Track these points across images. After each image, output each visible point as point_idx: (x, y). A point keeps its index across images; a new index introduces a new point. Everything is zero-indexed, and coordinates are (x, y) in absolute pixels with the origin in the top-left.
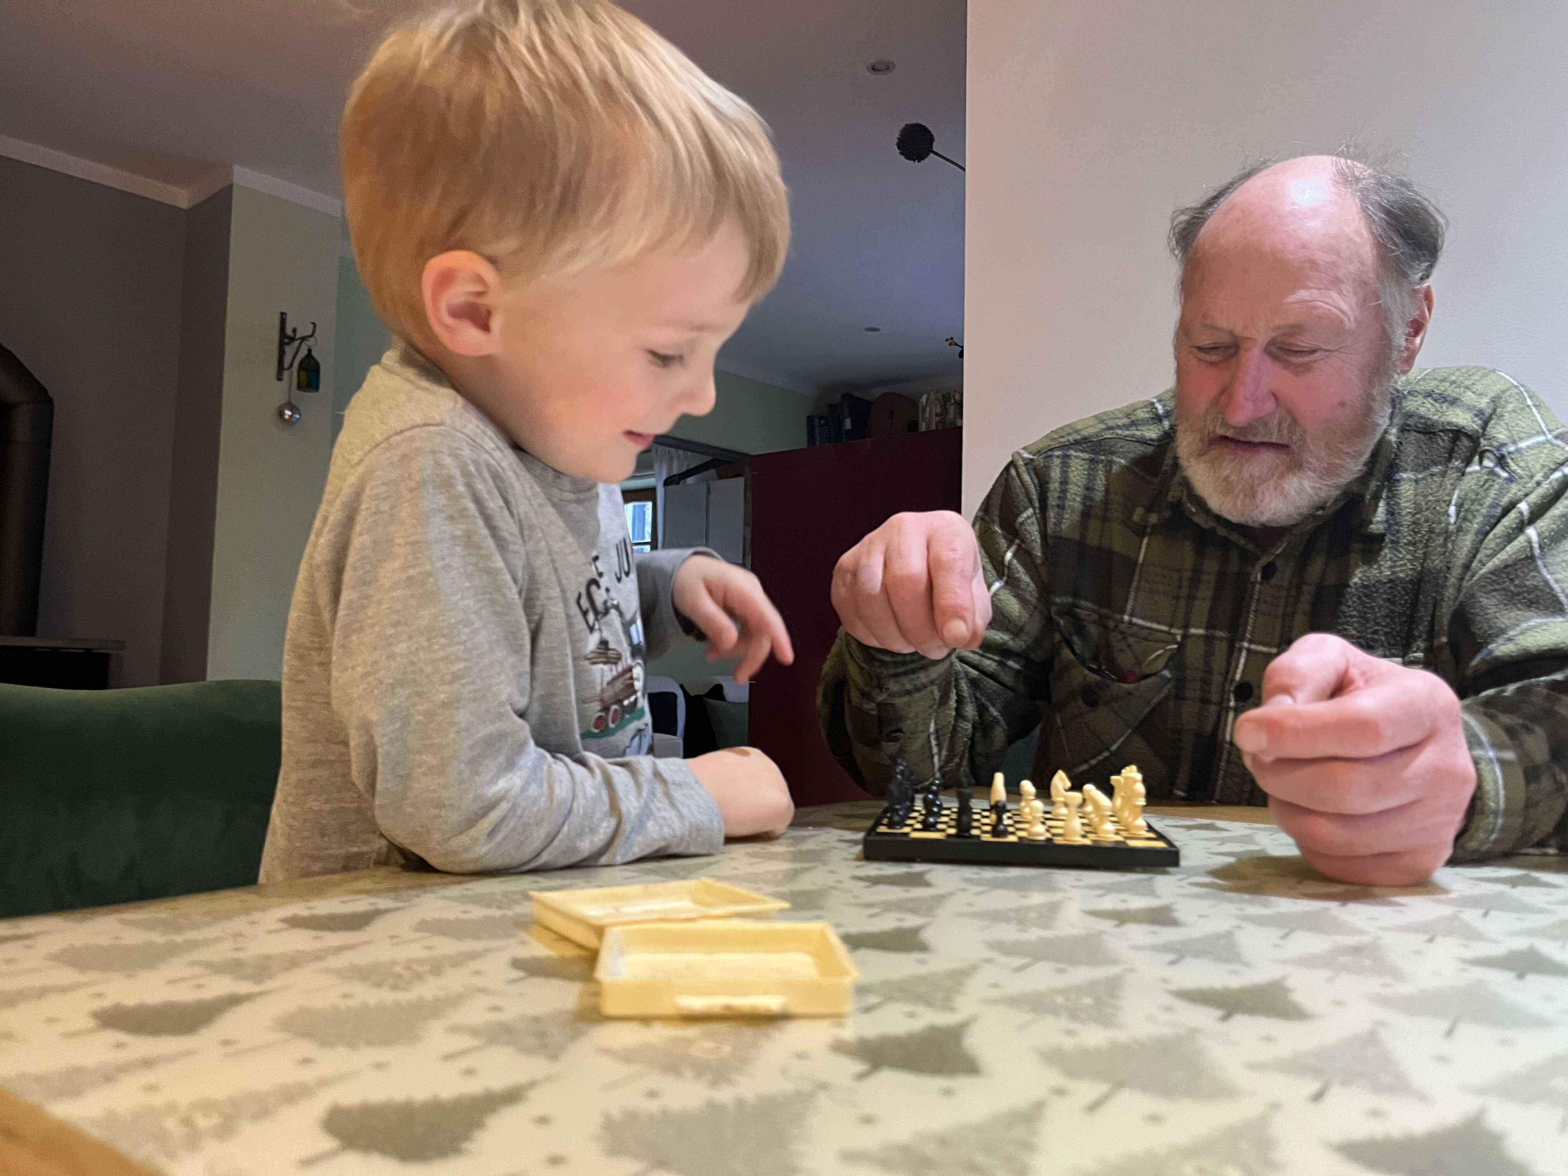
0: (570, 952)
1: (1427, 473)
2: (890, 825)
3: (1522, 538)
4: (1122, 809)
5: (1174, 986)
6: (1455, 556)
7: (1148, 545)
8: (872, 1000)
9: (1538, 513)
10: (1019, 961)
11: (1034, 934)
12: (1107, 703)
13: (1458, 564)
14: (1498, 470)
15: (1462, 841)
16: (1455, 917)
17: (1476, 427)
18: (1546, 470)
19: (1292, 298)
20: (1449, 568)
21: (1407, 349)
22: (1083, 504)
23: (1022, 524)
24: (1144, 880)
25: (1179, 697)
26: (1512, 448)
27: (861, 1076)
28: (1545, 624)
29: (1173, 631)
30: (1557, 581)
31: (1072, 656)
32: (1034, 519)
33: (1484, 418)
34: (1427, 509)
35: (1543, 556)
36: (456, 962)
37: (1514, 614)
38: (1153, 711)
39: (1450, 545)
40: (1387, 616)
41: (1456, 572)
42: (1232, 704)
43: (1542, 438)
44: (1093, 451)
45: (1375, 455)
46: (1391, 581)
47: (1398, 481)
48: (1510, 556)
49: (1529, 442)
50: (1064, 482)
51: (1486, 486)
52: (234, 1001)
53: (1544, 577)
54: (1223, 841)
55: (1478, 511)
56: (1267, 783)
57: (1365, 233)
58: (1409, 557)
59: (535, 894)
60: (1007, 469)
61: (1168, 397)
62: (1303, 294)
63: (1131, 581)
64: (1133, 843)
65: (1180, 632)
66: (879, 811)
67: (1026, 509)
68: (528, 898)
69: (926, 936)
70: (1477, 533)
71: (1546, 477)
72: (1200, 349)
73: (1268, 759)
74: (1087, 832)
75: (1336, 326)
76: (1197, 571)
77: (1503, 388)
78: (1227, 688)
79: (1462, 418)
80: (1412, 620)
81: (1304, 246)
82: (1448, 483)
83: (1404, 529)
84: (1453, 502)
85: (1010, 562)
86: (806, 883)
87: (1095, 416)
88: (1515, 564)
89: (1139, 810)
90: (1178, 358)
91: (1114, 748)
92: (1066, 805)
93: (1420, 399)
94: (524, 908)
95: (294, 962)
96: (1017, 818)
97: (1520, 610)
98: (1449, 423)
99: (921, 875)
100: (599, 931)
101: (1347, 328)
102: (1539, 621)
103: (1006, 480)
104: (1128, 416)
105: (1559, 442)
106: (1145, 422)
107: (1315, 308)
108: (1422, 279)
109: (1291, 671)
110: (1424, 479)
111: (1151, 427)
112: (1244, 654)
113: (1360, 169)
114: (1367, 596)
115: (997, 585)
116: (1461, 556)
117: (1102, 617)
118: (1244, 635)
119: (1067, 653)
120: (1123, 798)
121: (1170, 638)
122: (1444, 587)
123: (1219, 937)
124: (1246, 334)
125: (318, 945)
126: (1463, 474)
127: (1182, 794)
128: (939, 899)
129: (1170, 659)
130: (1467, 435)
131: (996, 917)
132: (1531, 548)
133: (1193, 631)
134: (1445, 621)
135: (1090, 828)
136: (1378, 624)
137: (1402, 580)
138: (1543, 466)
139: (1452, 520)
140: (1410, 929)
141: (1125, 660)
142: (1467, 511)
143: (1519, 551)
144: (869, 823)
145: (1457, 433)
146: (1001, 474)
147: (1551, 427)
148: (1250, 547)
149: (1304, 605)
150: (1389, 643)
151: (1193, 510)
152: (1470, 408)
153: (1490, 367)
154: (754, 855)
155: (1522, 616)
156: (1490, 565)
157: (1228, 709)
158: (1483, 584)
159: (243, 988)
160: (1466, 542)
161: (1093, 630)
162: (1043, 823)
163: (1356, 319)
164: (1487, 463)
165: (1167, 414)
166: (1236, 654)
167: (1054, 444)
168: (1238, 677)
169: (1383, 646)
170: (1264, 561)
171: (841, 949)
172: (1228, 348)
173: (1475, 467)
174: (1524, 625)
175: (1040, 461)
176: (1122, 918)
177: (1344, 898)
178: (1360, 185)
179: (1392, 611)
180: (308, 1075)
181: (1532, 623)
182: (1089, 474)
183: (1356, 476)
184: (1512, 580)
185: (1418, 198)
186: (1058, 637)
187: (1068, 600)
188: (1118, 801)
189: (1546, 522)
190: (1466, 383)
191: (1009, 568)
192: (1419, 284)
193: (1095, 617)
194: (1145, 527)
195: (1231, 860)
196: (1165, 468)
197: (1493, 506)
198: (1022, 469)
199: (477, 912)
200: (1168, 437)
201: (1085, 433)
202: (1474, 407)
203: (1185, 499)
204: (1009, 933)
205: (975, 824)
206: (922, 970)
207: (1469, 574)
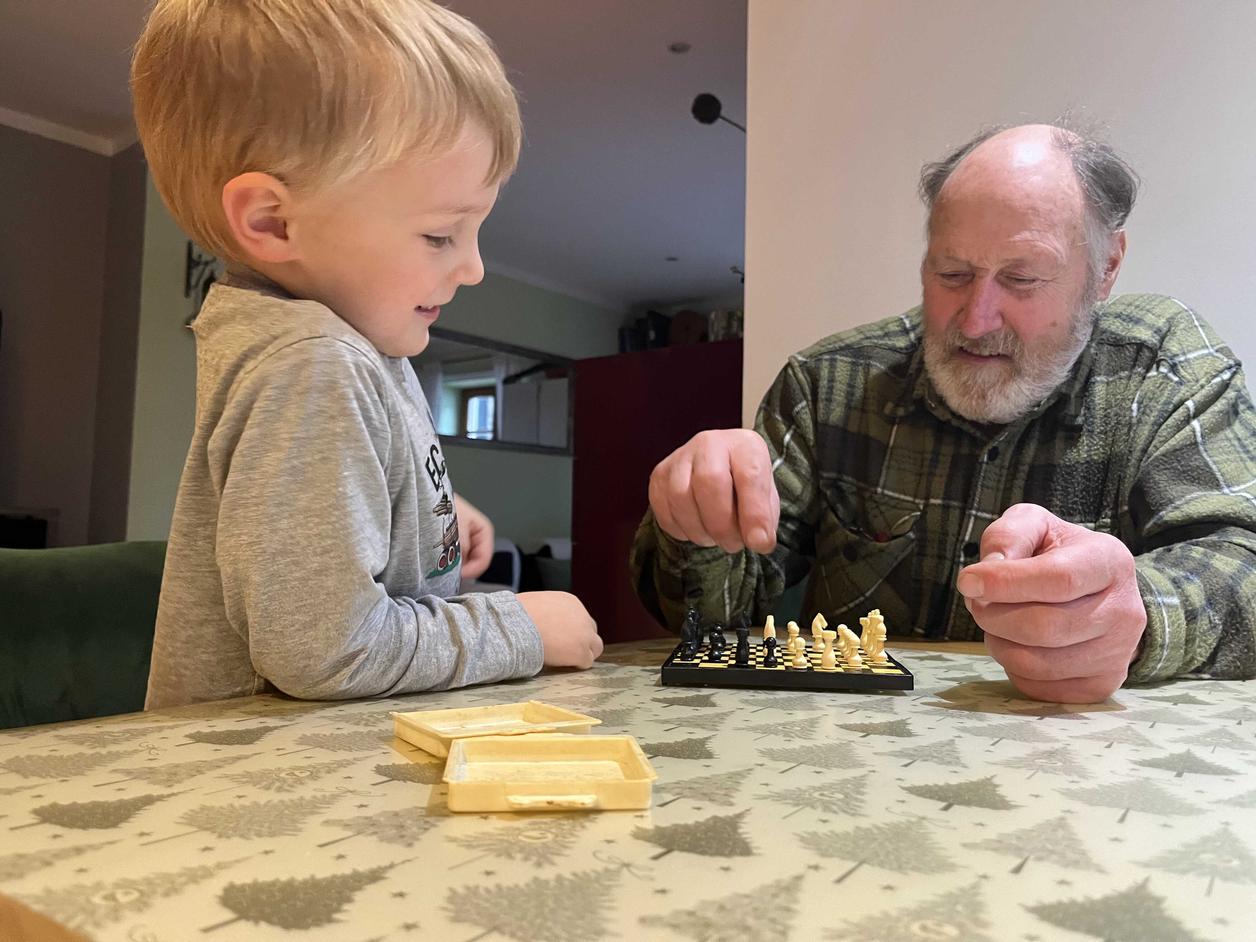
0: (424, 760)
1: (1116, 376)
2: (682, 658)
3: (1188, 428)
4: (868, 645)
5: (907, 784)
6: (1135, 442)
7: (897, 432)
8: (668, 797)
9: (1200, 410)
10: (785, 766)
11: (797, 744)
12: (864, 558)
13: (1138, 448)
14: (1171, 375)
15: (1135, 667)
16: (1128, 728)
17: (1155, 341)
18: (1208, 376)
19: (1017, 238)
20: (1131, 452)
21: (1105, 280)
22: (846, 398)
23: (798, 413)
24: (883, 701)
25: (921, 554)
26: (1182, 358)
27: (656, 858)
28: (1205, 496)
29: (917, 501)
30: (1215, 463)
31: (835, 519)
32: (807, 410)
33: (1161, 334)
34: (1116, 406)
35: (1204, 443)
36: (330, 769)
37: (1181, 488)
38: (900, 564)
39: (1132, 434)
40: (1084, 490)
41: (1137, 454)
42: (962, 559)
43: (1206, 351)
44: (855, 357)
45: (1079, 363)
46: (1087, 462)
47: (1094, 383)
48: (1178, 442)
49: (1195, 354)
50: (832, 380)
51: (1161, 387)
52: (149, 801)
53: (1204, 459)
54: (948, 669)
55: (1154, 407)
56: (983, 622)
57: (1077, 188)
58: (1101, 443)
59: (395, 714)
60: (785, 369)
61: (914, 314)
62: (1026, 235)
63: (884, 461)
64: (875, 671)
65: (922, 502)
66: (675, 646)
67: (801, 401)
68: (391, 718)
69: (711, 746)
70: (1154, 423)
71: (1209, 382)
72: (944, 275)
73: (985, 603)
74: (840, 662)
75: (1051, 260)
76: (936, 453)
77: (1176, 311)
78: (958, 546)
79: (1144, 334)
80: (1102, 494)
81: (1028, 196)
82: (1132, 384)
83: (1098, 421)
84: (1136, 400)
85: (788, 444)
86: (613, 705)
87: (856, 329)
88: (1181, 449)
89: (881, 645)
90: (924, 283)
91: (868, 594)
92: (824, 641)
93: (1111, 318)
94: (386, 726)
95: (197, 770)
96: (784, 652)
97: (1185, 484)
98: (1134, 338)
99: (708, 697)
100: (447, 743)
101: (1059, 263)
102: (1200, 493)
103: (785, 378)
104: (882, 328)
105: (1218, 355)
106: (896, 334)
107: (1035, 246)
108: (1118, 225)
109: (1003, 534)
110: (1114, 381)
111: (900, 338)
112: (972, 520)
113: (1072, 137)
114: (1069, 474)
115: (778, 462)
116: (1140, 443)
117: (859, 489)
118: (972, 505)
119: (832, 518)
120: (868, 634)
121: (914, 507)
122: (1127, 466)
123: (943, 745)
124: (980, 265)
125: (219, 755)
126: (1144, 378)
127: (920, 631)
128: (722, 716)
129: (914, 524)
130: (1147, 347)
131: (767, 730)
132: (1195, 436)
133: (933, 501)
134: (1127, 494)
135: (842, 659)
136: (1077, 496)
137: (1095, 462)
138: (1206, 373)
139: (1135, 414)
140: (1093, 737)
141: (878, 524)
142: (1146, 406)
143: (1185, 438)
144: (667, 656)
145: (1141, 346)
146: (780, 374)
147: (1214, 343)
148: (978, 434)
149: (1020, 482)
150: (1085, 512)
151: (933, 405)
152: (1150, 327)
153: (1166, 295)
154: (573, 682)
155: (1187, 489)
156: (1163, 449)
157: (959, 563)
158: (1157, 464)
159: (156, 790)
160: (1145, 431)
161: (853, 500)
162: (805, 655)
163: (1066, 256)
164: (1163, 369)
165: (914, 328)
166: (965, 521)
167: (823, 350)
168: (967, 538)
169: (1080, 513)
170: (990, 446)
171: (642, 757)
172: (965, 275)
173: (1153, 373)
174: (1188, 497)
175: (812, 363)
176: (867, 730)
177: (1041, 714)
178: (1072, 149)
179: (1088, 486)
180: (209, 860)
181: (1194, 495)
182: (851, 375)
183: (1063, 380)
184: (1179, 461)
185: (1117, 161)
186: (824, 504)
187: (832, 475)
188: (865, 638)
189: (1206, 417)
190: (1148, 307)
191: (788, 448)
192: (1116, 229)
193: (854, 489)
194: (895, 419)
195: (954, 684)
196: (910, 371)
197: (1167, 403)
198: (798, 370)
199: (348, 729)
200: (916, 347)
201: (848, 342)
202: (1154, 325)
203: (926, 397)
204: (777, 743)
205: (751, 656)
206: (707, 773)
207: (1146, 456)
